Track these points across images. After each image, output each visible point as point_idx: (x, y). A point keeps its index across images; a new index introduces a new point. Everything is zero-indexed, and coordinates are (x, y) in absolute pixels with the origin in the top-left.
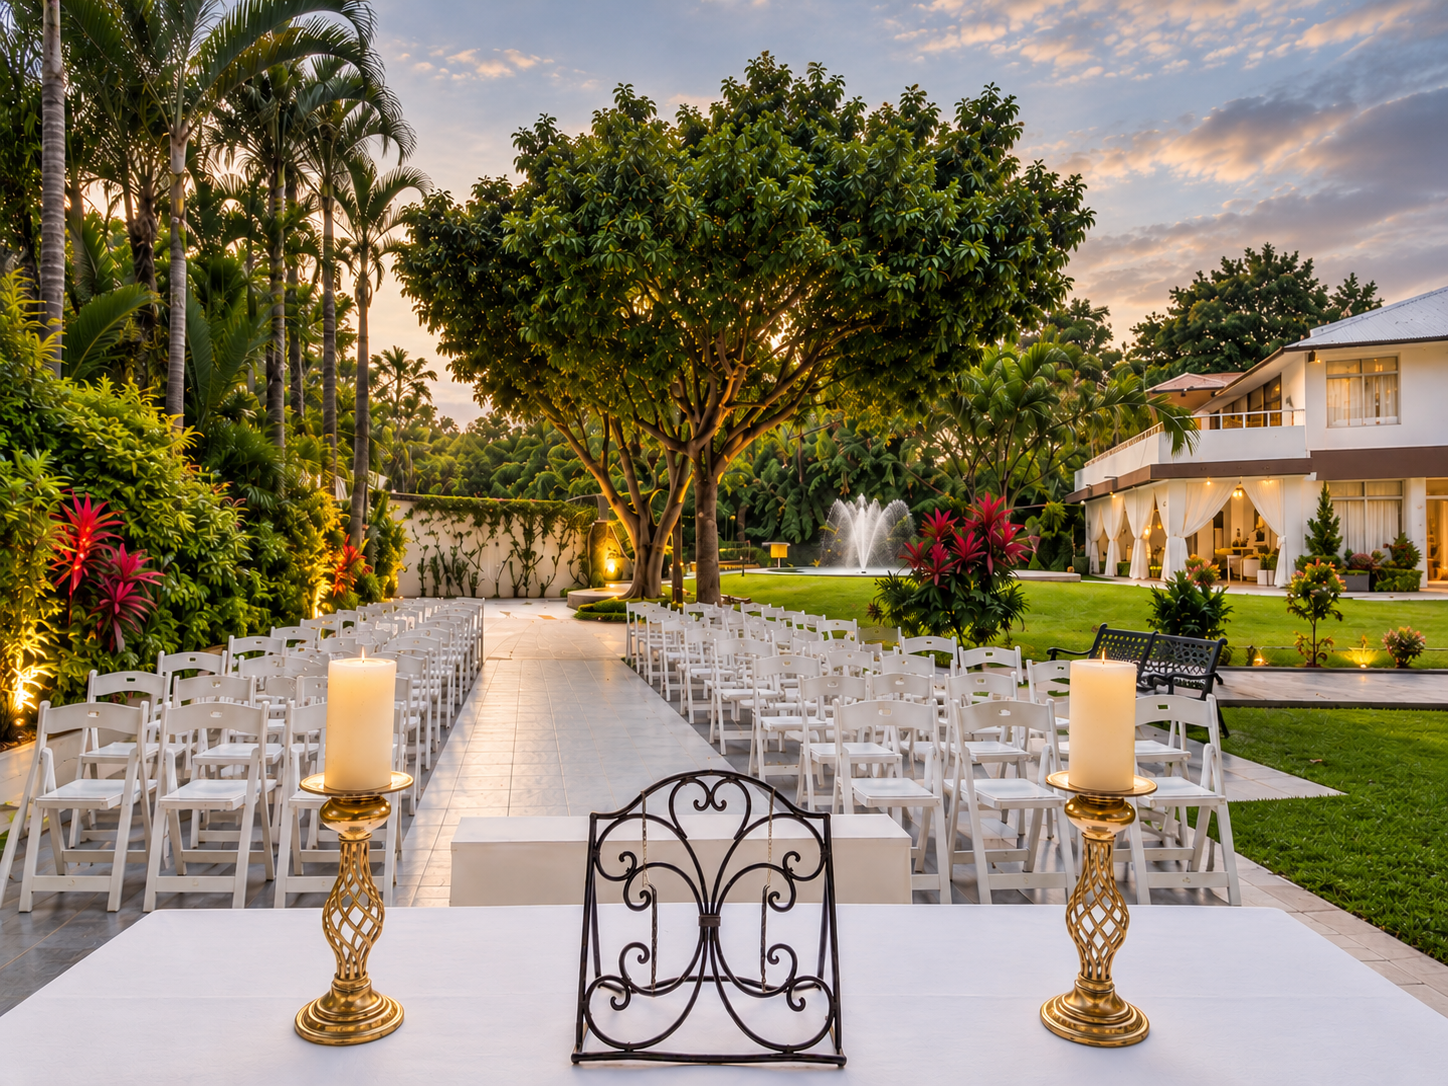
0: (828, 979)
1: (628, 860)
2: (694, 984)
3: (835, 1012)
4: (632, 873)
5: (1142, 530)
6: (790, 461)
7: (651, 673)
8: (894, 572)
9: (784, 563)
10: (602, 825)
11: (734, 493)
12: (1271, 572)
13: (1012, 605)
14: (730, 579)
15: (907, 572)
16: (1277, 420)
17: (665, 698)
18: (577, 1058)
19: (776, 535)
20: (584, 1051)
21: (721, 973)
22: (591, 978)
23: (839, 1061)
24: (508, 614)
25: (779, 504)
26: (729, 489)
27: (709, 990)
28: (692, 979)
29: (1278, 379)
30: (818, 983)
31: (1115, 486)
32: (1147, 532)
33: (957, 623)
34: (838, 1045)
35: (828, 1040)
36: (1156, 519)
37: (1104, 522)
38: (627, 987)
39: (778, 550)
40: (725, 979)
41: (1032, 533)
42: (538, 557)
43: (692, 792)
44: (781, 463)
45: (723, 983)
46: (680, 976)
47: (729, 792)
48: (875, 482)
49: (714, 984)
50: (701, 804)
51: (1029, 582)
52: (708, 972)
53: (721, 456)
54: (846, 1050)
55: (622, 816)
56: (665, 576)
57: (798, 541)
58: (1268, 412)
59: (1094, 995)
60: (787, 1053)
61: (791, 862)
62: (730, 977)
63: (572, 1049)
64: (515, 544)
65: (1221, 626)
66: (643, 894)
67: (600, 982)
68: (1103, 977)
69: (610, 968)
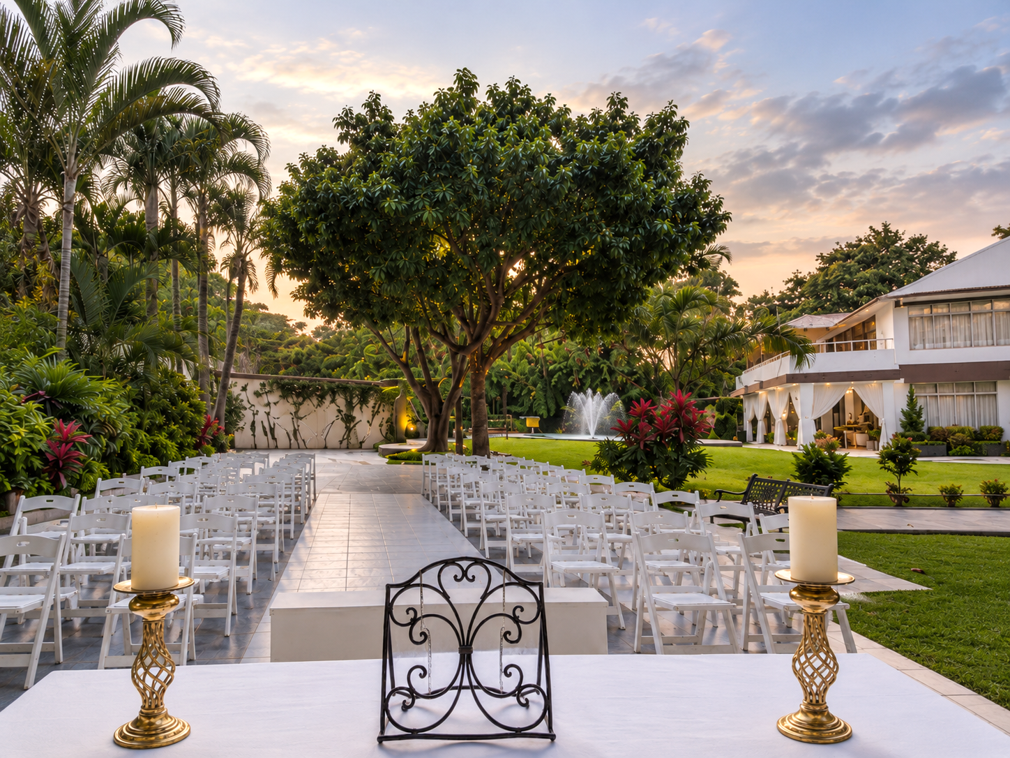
0: (544, 686)
1: (411, 613)
2: (456, 691)
3: (548, 708)
4: (414, 622)
5: (780, 414)
6: (537, 363)
7: (439, 503)
8: (611, 438)
9: (536, 431)
10: (393, 592)
11: (498, 382)
12: (876, 442)
13: (699, 462)
14: (497, 441)
15: (619, 439)
16: (874, 346)
17: (449, 519)
18: (382, 739)
19: (531, 412)
20: (385, 735)
21: (475, 683)
22: (389, 689)
23: (551, 737)
24: (334, 460)
25: (531, 391)
26: (495, 379)
27: (466, 695)
28: (455, 688)
29: (873, 318)
30: (537, 688)
31: (762, 385)
32: (785, 416)
33: (657, 474)
34: (550, 728)
35: (544, 723)
36: (791, 407)
37: (754, 409)
38: (413, 694)
39: (532, 422)
40: (477, 688)
41: (711, 415)
42: (357, 420)
43: (452, 571)
44: (530, 363)
45: (476, 691)
46: (447, 686)
47: (476, 570)
48: (597, 378)
49: (470, 691)
50: (459, 578)
51: (709, 446)
52: (466, 683)
53: (488, 358)
54: (555, 731)
55: (407, 585)
56: (451, 436)
57: (545, 417)
58: (869, 341)
59: (815, 713)
60: (518, 733)
61: (518, 612)
62: (480, 686)
63: (377, 733)
64: (340, 411)
65: (844, 479)
66: (422, 634)
67: (395, 691)
68: (820, 702)
69: (401, 682)
